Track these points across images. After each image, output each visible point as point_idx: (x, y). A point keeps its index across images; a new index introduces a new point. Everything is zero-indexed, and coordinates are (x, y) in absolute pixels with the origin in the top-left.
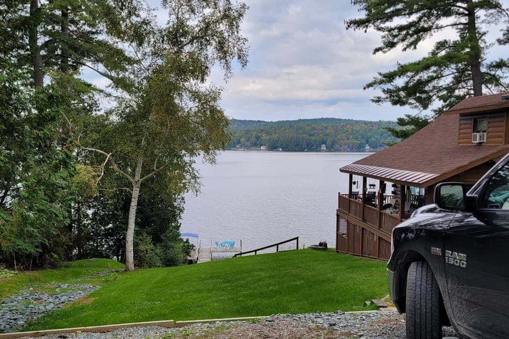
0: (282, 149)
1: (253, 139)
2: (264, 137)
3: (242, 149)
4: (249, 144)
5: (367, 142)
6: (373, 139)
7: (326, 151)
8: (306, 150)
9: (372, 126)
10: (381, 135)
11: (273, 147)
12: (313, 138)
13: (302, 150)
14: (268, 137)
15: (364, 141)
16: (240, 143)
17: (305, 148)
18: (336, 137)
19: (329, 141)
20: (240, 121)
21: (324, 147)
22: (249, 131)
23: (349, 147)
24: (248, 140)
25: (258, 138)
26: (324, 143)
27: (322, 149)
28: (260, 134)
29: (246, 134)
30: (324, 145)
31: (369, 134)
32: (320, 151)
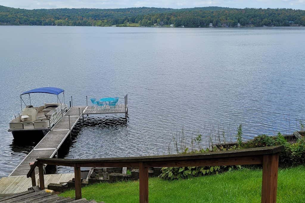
0: (184, 26)
1: (165, 20)
2: (173, 18)
3: (158, 26)
4: (162, 23)
5: (239, 22)
6: (242, 20)
7: (213, 27)
8: (200, 27)
9: (242, 11)
10: (247, 17)
11: (178, 25)
12: (204, 19)
13: (197, 27)
14: (175, 19)
15: (237, 21)
16: (157, 22)
17: (199, 26)
18: (219, 18)
19: (214, 21)
20: (157, 8)
21: (211, 25)
22: (162, 14)
23: (227, 25)
24: (162, 20)
25: (168, 19)
26: (211, 22)
27: (210, 26)
28: (170, 17)
29: (161, 16)
30: (211, 24)
31: (240, 16)
32: (209, 27)
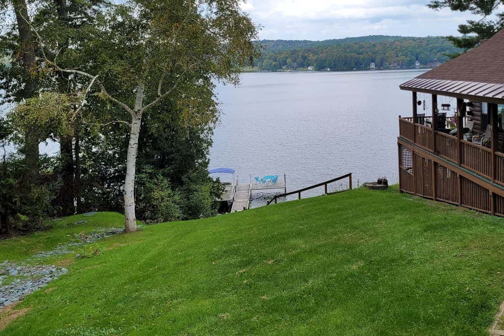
0: (331, 68)
1: (300, 60)
2: (311, 57)
3: (289, 70)
4: (295, 65)
5: (417, 59)
6: (422, 56)
7: (376, 70)
8: (355, 69)
9: (421, 42)
10: (430, 51)
11: (320, 68)
12: (361, 56)
13: (351, 69)
14: (315, 57)
15: (414, 58)
16: (286, 64)
17: (354, 67)
18: (385, 54)
19: (378, 60)
20: (286, 41)
21: (373, 65)
22: (295, 51)
23: (398, 65)
24: (295, 61)
25: (305, 58)
26: (373, 61)
27: (372, 67)
28: (307, 54)
29: (293, 54)
30: (373, 63)
31: (418, 50)
32: (369, 69)
